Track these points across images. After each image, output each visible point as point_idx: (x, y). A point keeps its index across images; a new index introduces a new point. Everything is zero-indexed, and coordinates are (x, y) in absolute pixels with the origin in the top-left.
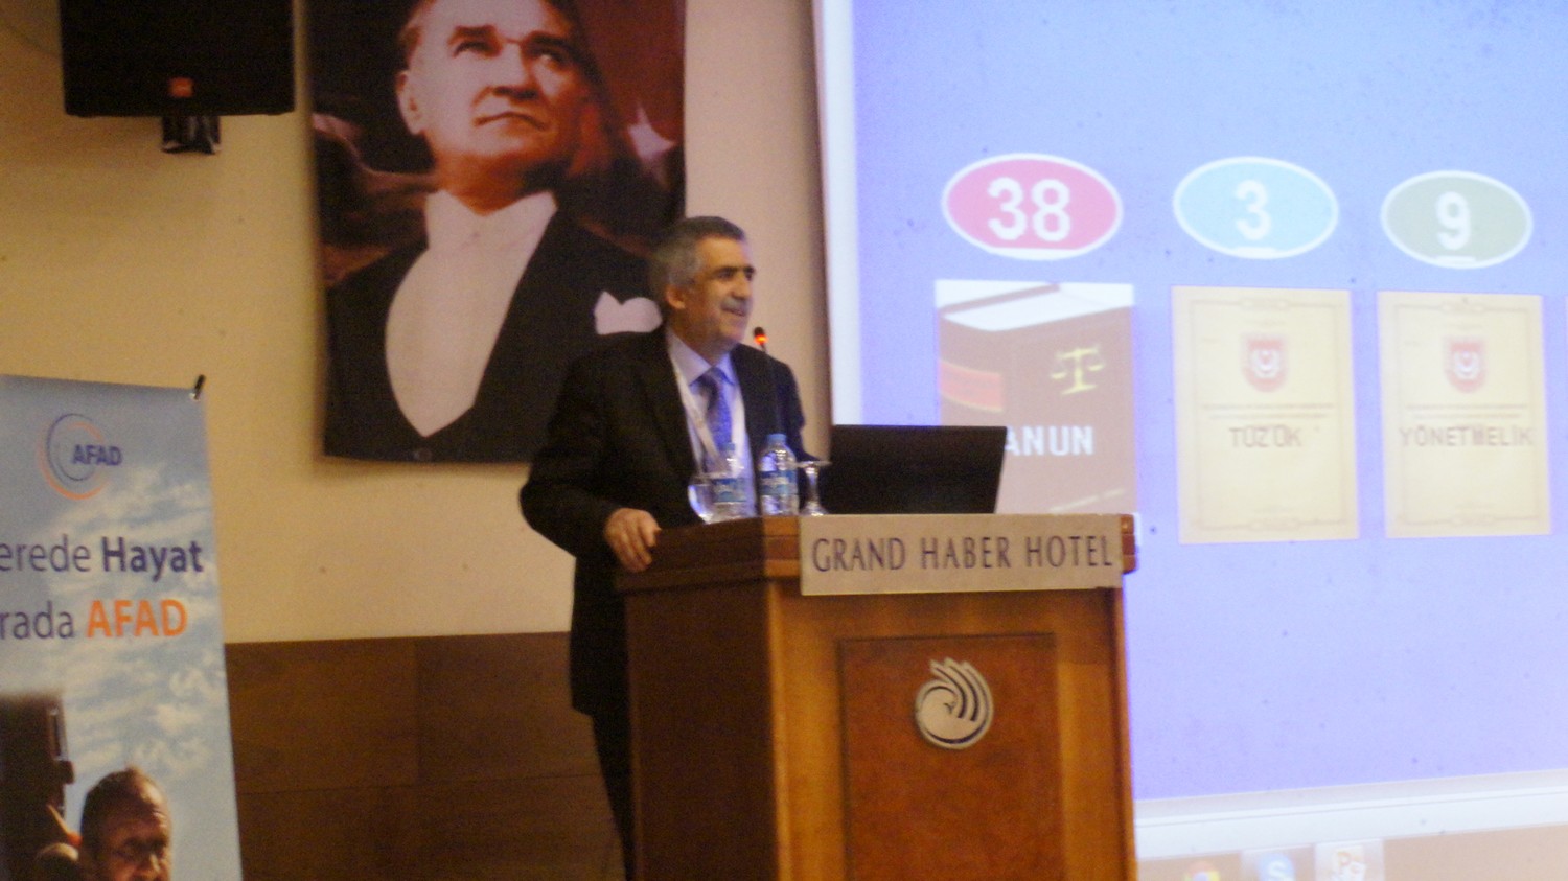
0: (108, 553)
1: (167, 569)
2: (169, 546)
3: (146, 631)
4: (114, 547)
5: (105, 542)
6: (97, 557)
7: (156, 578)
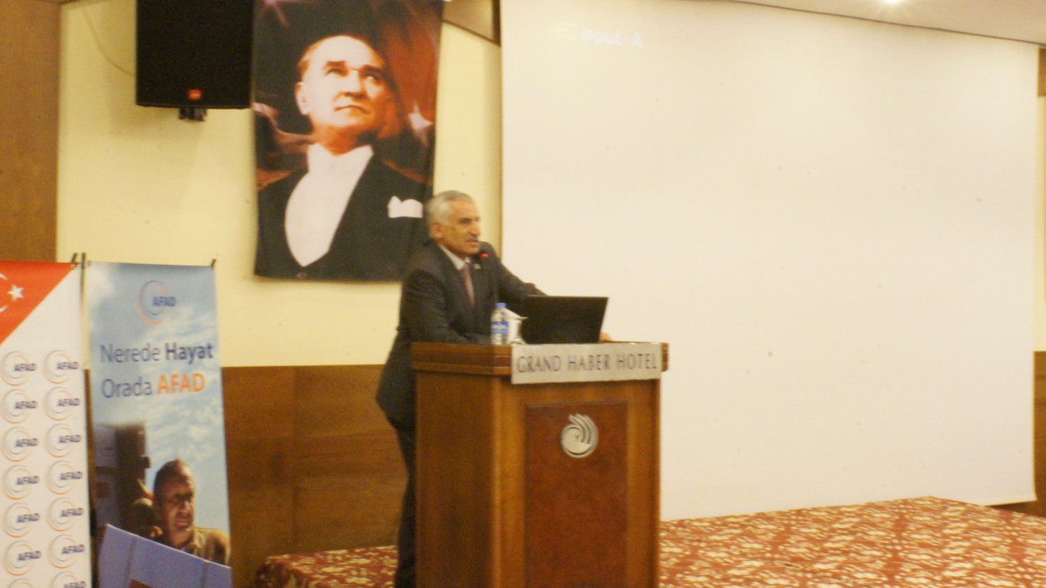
0: (169, 351)
1: (196, 358)
2: (197, 346)
3: (186, 390)
4: (171, 348)
5: (167, 345)
6: (163, 352)
7: (191, 362)
